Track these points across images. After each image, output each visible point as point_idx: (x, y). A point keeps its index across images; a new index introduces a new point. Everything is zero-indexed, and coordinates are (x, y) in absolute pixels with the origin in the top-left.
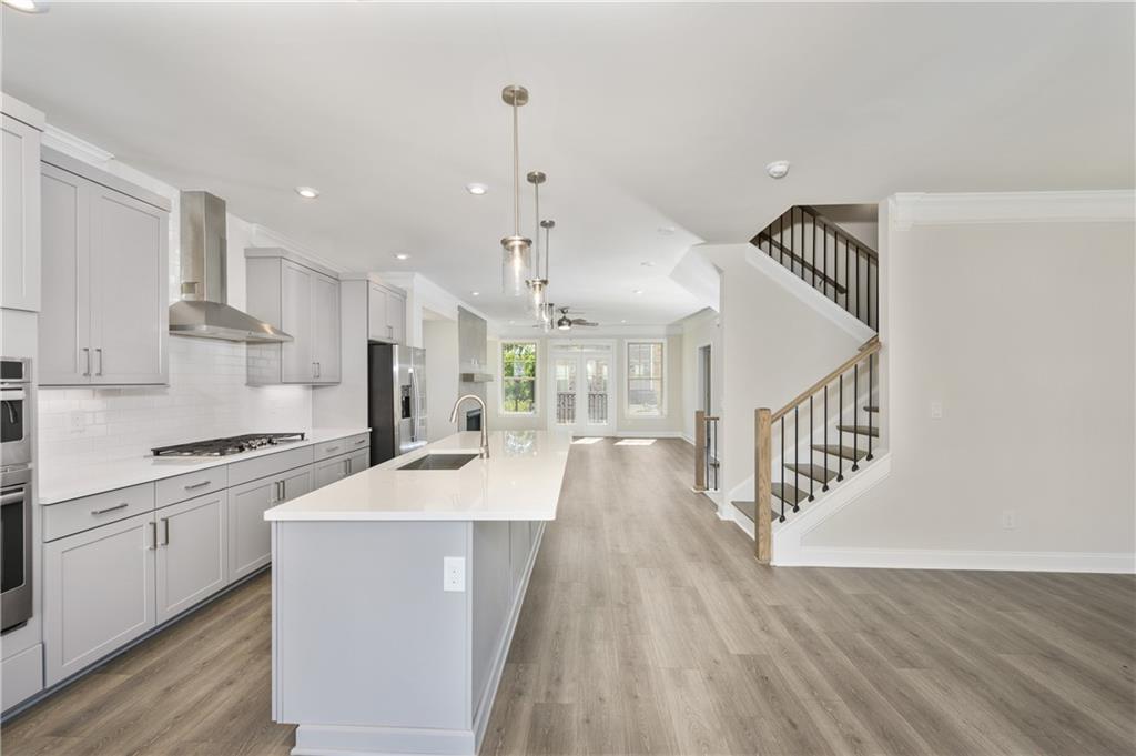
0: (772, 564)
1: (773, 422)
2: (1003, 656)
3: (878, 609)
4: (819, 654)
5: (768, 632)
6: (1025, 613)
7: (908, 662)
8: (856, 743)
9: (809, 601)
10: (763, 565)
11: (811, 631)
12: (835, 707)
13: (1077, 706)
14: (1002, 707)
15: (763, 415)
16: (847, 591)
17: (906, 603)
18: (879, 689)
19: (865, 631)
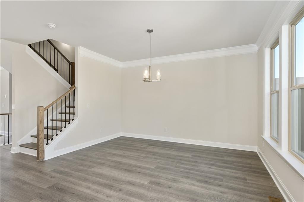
0: (44, 160)
1: (44, 111)
2: (107, 158)
3: (80, 159)
4: (71, 176)
5: (54, 177)
6: (107, 149)
7: (91, 167)
8: (89, 188)
9: (62, 165)
10: (41, 161)
11: (66, 172)
12: (81, 184)
13: (119, 161)
14: (110, 166)
15: (41, 108)
16: (71, 159)
17: (85, 156)
18: (88, 175)
19: (80, 165)
